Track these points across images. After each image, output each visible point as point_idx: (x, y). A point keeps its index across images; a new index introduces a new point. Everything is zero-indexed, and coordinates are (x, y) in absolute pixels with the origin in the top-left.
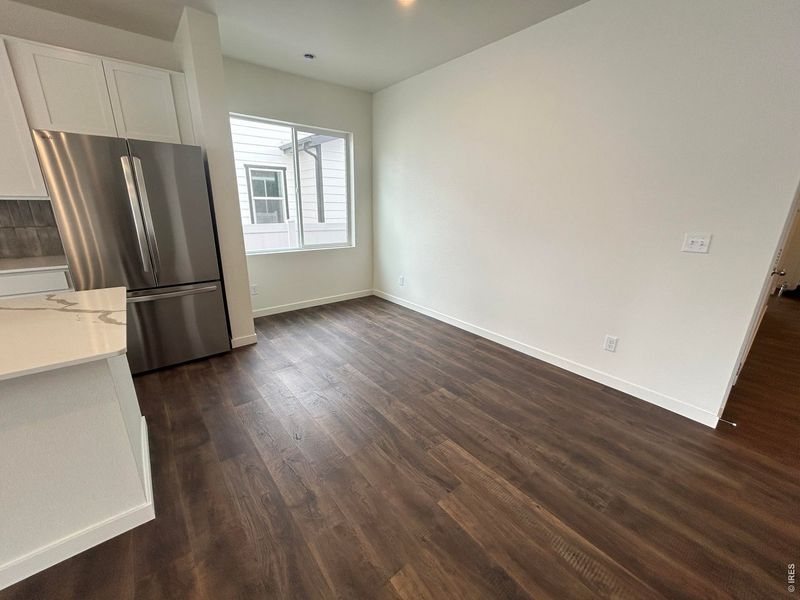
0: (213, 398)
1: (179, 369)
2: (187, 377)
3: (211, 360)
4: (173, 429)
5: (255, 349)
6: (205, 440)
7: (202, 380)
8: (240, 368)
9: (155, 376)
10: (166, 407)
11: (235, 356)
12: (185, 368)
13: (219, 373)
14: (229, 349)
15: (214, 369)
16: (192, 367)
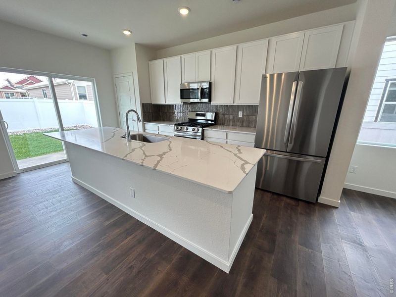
0: (289, 228)
1: (282, 197)
2: (283, 204)
3: (300, 202)
4: (261, 230)
5: (335, 212)
6: (271, 252)
7: (289, 211)
8: (316, 218)
9: (269, 195)
10: (265, 216)
11: (317, 208)
12: (284, 198)
13: (301, 214)
14: (315, 202)
15: (300, 209)
16: (289, 201)
